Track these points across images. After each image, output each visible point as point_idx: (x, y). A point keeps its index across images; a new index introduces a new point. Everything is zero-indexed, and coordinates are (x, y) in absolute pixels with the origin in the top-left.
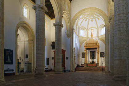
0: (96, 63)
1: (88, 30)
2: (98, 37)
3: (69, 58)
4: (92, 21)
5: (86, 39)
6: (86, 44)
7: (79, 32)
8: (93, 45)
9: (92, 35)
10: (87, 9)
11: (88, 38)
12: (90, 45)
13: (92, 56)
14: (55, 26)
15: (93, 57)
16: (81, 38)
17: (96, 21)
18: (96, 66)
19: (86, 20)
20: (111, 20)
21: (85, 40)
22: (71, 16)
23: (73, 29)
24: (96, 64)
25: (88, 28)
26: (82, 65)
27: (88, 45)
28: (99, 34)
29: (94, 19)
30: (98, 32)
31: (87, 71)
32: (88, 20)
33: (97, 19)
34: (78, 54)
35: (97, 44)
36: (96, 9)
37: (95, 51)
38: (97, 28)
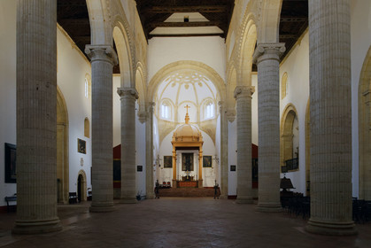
0: (195, 179)
1: (177, 106)
2: (198, 123)
3: (144, 168)
4: (187, 87)
5: (173, 125)
6: (176, 138)
7: (159, 109)
8: (190, 140)
9: (187, 118)
10: (184, 62)
11: (178, 123)
12: (185, 140)
13: (186, 164)
14: (120, 95)
15: (188, 166)
16: (164, 123)
17: (195, 89)
18: (197, 186)
19: (174, 85)
20: (240, 96)
21: (171, 129)
22: (147, 74)
23: (153, 104)
24: (197, 182)
25: (177, 103)
26: (164, 183)
27: (179, 140)
28: (201, 117)
29: (190, 85)
30: (198, 113)
31: (181, 196)
32: (177, 84)
33: (196, 84)
34: (158, 159)
35: (198, 138)
36: (202, 66)
37: (192, 154)
38: (197, 105)
